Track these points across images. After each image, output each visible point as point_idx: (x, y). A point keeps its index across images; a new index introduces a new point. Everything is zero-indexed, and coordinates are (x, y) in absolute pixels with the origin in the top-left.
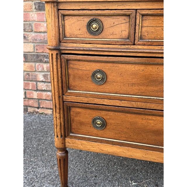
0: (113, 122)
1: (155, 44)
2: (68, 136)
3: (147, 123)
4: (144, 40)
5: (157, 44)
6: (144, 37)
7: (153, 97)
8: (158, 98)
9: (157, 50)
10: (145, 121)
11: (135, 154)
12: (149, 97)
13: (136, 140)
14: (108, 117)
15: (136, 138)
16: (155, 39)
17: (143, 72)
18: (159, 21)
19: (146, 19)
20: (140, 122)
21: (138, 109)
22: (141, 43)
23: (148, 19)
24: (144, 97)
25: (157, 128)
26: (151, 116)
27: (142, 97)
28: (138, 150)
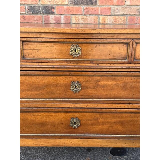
1: (34, 61)
3: (35, 118)
4: (26, 59)
5: (35, 62)
6: (26, 57)
7: (37, 98)
8: (40, 99)
9: (35, 65)
10: (33, 117)
11: (28, 143)
12: (34, 99)
13: (28, 132)
15: (28, 131)
16: (34, 58)
17: (28, 81)
18: (34, 45)
19: (25, 44)
20: (30, 118)
21: (27, 109)
22: (24, 60)
23: (27, 44)
24: (30, 99)
25: (42, 121)
26: (38, 113)
27: (29, 99)
28: (30, 140)
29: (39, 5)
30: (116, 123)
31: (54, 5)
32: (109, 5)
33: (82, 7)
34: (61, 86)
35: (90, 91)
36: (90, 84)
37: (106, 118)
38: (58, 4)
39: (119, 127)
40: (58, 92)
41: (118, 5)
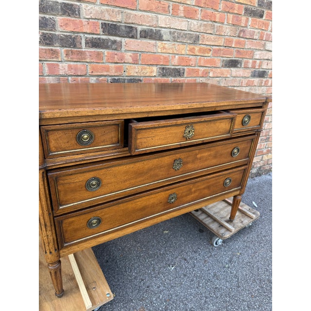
0: (107, 216)
2: (62, 248)
10: (134, 204)
14: (103, 214)
17: (133, 168)
20: (130, 207)
29: (123, 76)
30: (204, 188)
31: (141, 77)
32: (195, 77)
33: (170, 79)
34: (164, 167)
35: (190, 166)
36: (190, 159)
37: (198, 186)
38: (146, 75)
39: (206, 191)
40: (161, 173)
41: (202, 77)
